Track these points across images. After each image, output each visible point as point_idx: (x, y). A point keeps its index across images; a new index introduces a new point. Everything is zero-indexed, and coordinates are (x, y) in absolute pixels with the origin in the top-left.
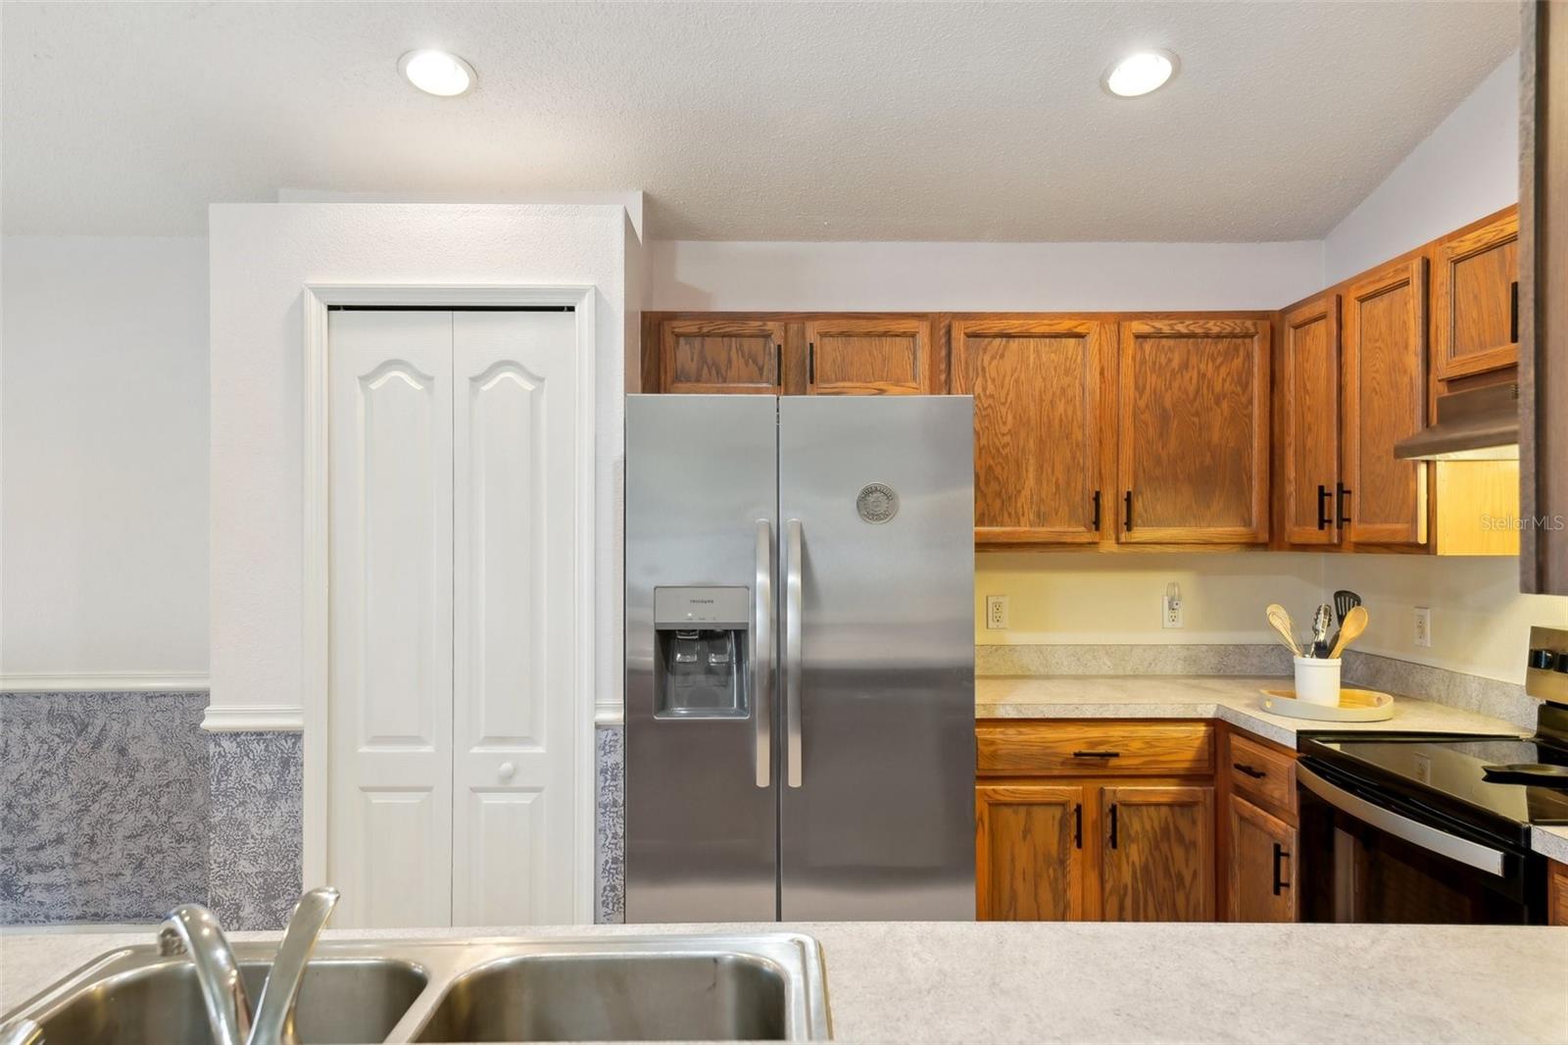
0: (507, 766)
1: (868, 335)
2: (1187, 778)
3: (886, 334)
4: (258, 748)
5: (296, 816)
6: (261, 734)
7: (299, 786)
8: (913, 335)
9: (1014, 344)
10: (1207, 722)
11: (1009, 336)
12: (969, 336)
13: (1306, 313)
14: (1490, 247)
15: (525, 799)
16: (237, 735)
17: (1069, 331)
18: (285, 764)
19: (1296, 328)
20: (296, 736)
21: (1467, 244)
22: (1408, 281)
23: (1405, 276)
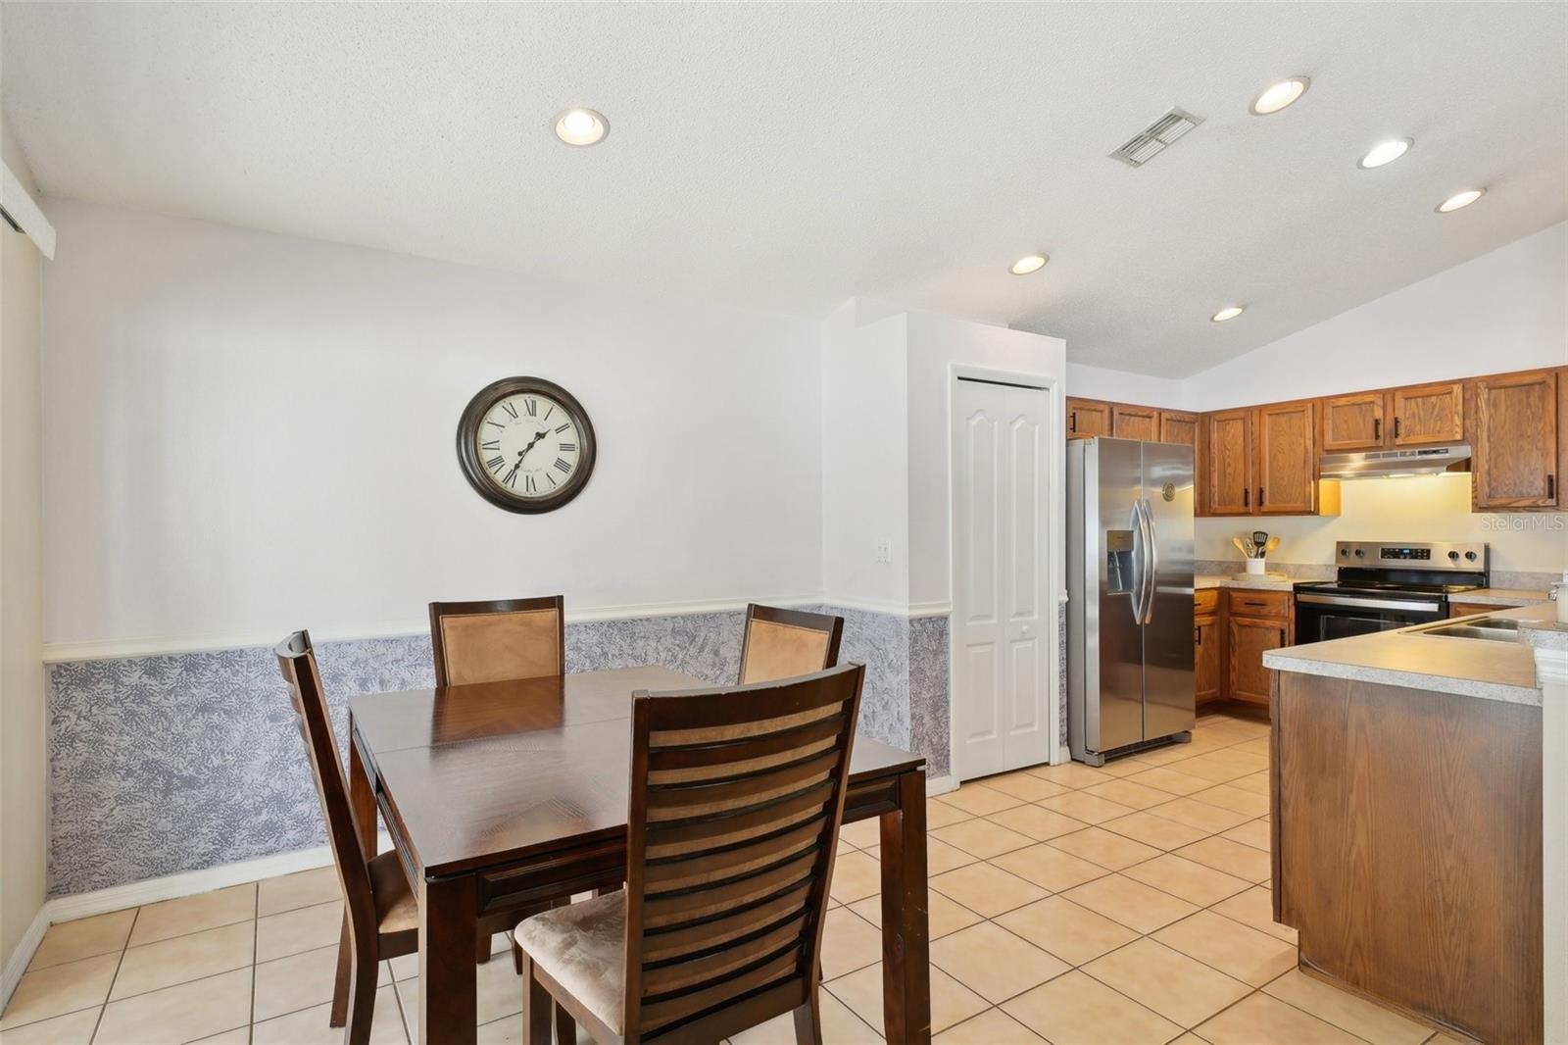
0: (1025, 628)
1: (1089, 410)
2: (1212, 613)
3: (1095, 410)
4: (929, 626)
5: (946, 663)
6: (930, 618)
7: (947, 645)
8: (1101, 411)
9: (1133, 418)
10: (1216, 589)
11: (1130, 415)
12: (1121, 414)
13: (1229, 416)
14: (1354, 404)
15: (1029, 644)
16: (921, 619)
17: (1144, 413)
18: (941, 635)
19: (1218, 421)
20: (945, 618)
21: (1342, 402)
22: (1303, 411)
23: (1301, 409)
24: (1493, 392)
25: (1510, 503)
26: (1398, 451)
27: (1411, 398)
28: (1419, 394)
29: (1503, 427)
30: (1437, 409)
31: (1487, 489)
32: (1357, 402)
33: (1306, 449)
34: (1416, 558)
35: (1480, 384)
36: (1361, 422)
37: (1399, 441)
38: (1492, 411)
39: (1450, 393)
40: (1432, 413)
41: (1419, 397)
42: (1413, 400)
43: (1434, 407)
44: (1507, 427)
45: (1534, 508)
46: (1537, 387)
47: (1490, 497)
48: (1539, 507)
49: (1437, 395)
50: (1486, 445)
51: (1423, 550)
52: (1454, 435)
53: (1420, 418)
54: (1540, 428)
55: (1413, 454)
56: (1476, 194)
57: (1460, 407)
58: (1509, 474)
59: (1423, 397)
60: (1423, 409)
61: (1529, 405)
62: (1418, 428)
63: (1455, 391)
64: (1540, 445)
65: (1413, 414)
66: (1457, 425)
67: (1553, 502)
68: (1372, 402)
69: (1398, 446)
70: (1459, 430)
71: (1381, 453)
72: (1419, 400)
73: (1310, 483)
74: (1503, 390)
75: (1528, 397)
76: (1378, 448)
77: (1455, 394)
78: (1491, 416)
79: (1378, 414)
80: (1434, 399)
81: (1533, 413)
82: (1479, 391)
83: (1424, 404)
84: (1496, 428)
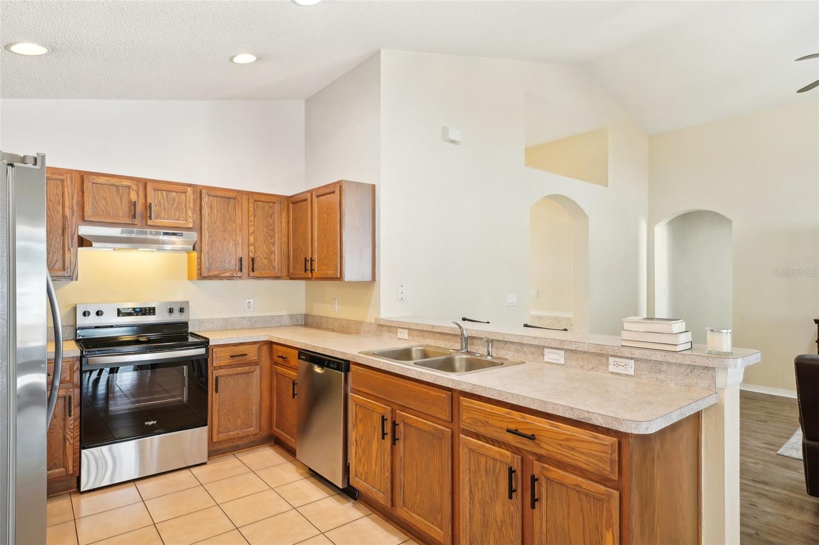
14: (113, 185)
21: (102, 180)
22: (62, 181)
23: (60, 177)
24: (210, 197)
25: (220, 274)
26: (149, 230)
27: (158, 190)
28: (164, 188)
29: (215, 223)
30: (176, 203)
31: (207, 264)
32: (116, 183)
33: (64, 217)
34: (144, 314)
35: (203, 191)
36: (118, 201)
37: (149, 222)
38: (210, 211)
39: (185, 193)
40: (173, 205)
41: (163, 190)
42: (160, 192)
43: (174, 200)
44: (217, 223)
45: (231, 278)
46: (232, 200)
47: (209, 270)
48: (234, 277)
49: (177, 192)
50: (207, 233)
51: (150, 308)
52: (188, 224)
53: (164, 208)
54: (234, 227)
55: (158, 234)
56: (253, 59)
57: (192, 204)
58: (219, 255)
59: (167, 191)
60: (167, 202)
61: (228, 211)
62: (163, 214)
63: (189, 191)
64: (234, 238)
65: (160, 202)
66: (190, 217)
67: (239, 274)
68: (129, 187)
69: (149, 225)
70: (190, 220)
71: (135, 230)
72: (164, 193)
73: (69, 249)
74: (215, 198)
75: (228, 206)
76: (133, 225)
77: (188, 194)
78: (209, 214)
79: (134, 197)
80: (174, 194)
81: (230, 217)
82: (203, 195)
83: (167, 197)
84: (211, 223)
